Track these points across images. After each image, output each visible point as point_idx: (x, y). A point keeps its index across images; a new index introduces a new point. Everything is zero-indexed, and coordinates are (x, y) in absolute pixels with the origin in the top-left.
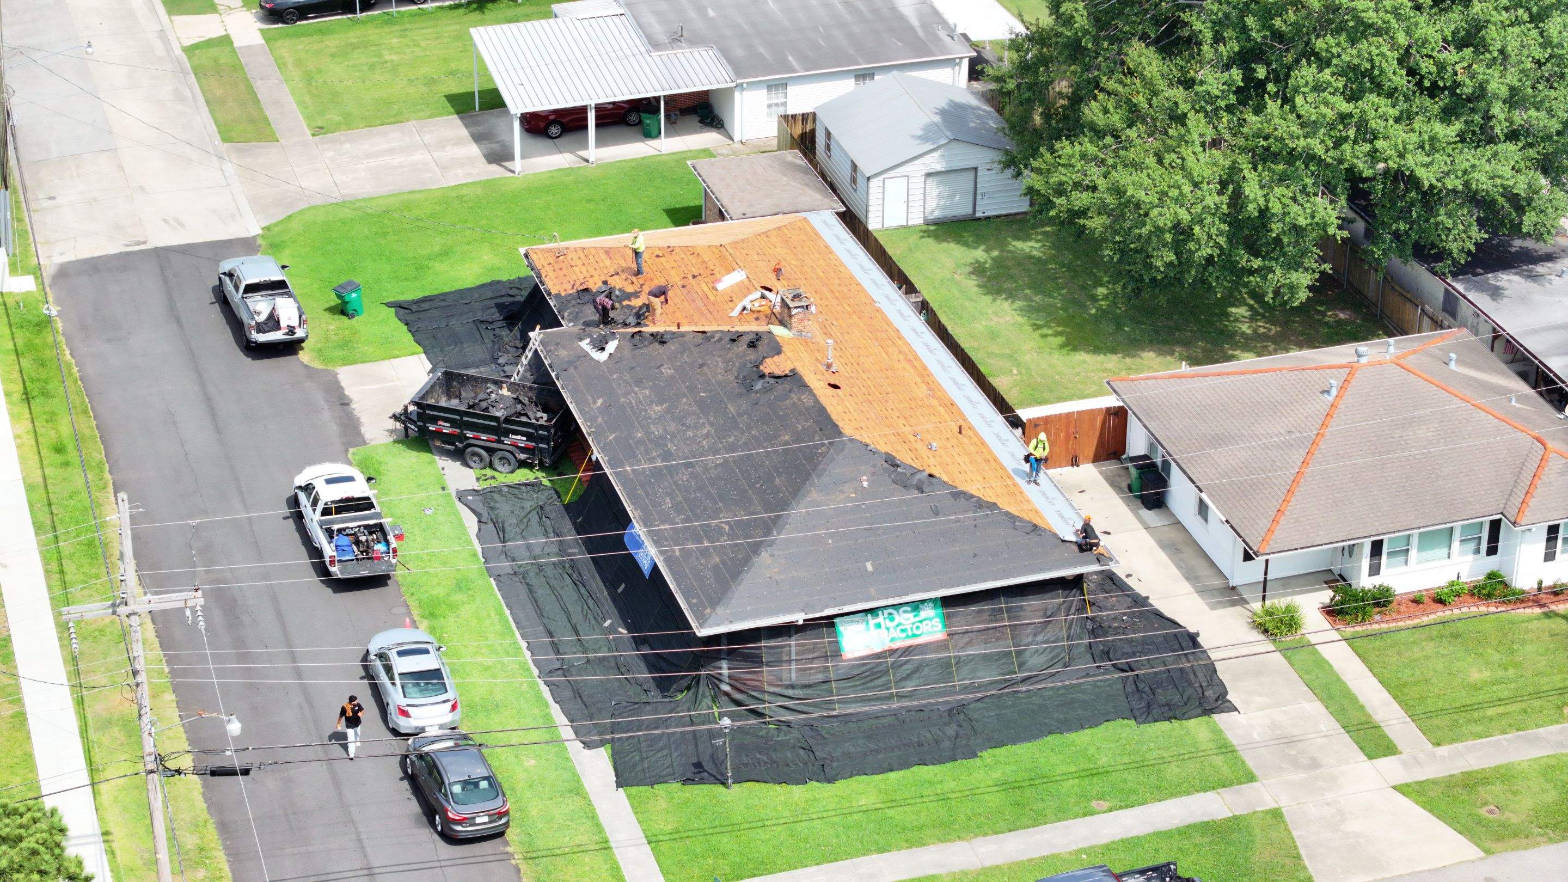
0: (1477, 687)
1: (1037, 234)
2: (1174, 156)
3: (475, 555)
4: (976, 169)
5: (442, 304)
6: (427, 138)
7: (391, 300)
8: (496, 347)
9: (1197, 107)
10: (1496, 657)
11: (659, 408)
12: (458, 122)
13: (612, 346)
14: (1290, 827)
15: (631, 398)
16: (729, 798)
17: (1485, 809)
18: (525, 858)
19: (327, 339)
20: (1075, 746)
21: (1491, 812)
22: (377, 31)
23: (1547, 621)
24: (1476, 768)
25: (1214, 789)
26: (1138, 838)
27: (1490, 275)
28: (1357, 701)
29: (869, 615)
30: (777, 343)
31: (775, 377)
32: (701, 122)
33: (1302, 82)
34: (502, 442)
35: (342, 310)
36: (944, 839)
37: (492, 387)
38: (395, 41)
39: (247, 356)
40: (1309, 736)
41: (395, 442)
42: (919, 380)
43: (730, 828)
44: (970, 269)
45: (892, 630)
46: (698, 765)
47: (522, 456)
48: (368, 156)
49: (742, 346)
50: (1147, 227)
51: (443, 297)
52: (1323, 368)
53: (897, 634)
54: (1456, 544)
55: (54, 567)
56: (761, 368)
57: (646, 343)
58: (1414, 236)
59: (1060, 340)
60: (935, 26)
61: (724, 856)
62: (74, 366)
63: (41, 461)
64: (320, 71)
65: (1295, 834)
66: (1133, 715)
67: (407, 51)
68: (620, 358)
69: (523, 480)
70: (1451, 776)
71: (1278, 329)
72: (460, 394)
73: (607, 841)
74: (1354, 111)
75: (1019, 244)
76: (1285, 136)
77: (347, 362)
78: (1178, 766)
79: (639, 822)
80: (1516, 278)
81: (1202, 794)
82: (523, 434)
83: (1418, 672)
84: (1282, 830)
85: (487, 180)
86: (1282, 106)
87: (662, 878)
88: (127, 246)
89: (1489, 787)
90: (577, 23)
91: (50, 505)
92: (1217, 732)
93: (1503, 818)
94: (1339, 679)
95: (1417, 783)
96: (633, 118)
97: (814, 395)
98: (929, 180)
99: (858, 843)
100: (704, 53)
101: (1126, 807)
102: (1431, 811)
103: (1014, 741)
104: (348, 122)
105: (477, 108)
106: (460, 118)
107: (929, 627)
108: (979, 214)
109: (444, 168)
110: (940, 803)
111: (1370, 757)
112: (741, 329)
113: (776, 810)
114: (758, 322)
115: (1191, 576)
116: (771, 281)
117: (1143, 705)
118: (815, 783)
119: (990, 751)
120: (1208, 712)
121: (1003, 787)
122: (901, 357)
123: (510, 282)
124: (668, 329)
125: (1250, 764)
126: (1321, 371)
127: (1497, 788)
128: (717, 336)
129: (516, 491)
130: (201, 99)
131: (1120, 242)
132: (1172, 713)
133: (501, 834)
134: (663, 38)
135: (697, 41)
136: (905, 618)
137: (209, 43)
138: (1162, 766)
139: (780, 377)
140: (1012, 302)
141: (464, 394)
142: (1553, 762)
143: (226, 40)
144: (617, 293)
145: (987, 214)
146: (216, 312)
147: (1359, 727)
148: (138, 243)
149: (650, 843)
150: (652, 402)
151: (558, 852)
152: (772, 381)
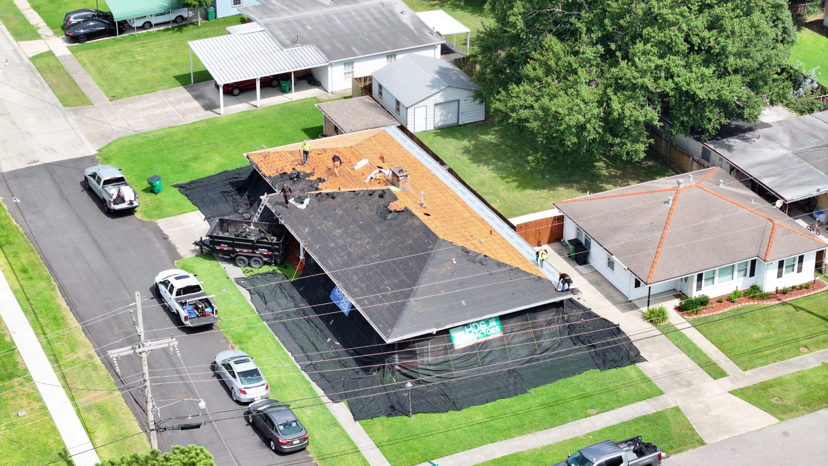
0: (757, 341)
1: (491, 131)
2: (572, 90)
3: (253, 311)
4: (459, 101)
5: (202, 184)
6: (170, 99)
7: (175, 183)
8: (236, 205)
9: (582, 65)
10: (763, 326)
11: (339, 231)
12: (184, 90)
13: (307, 201)
14: (685, 415)
15: (323, 226)
16: (412, 422)
17: (774, 399)
18: (319, 460)
19: (147, 206)
20: (573, 384)
21: (777, 400)
22: (129, 44)
23: (783, 307)
24: (765, 380)
25: (645, 399)
26: (614, 426)
27: (724, 140)
28: (703, 352)
29: (465, 327)
30: (394, 195)
31: (397, 212)
32: (309, 83)
33: (637, 50)
34: (255, 253)
35: (152, 190)
36: (521, 434)
37: (245, 226)
38: (139, 49)
39: (109, 217)
40: (684, 371)
41: (197, 256)
42: (464, 209)
43: (416, 437)
44: (463, 151)
45: (477, 333)
46: (392, 407)
47: (266, 259)
48: (143, 110)
49: (376, 197)
50: (564, 126)
51: (201, 180)
52: (662, 191)
53: (479, 335)
54: (736, 273)
55: (40, 331)
56: (389, 207)
57: (324, 198)
58: (691, 123)
59: (516, 184)
60: (422, 29)
61: (417, 450)
62: (19, 227)
63: (17, 277)
64: (104, 67)
65: (688, 418)
66: (597, 366)
67: (148, 54)
68: (312, 207)
69: (267, 271)
70: (755, 385)
71: (621, 172)
72: (228, 230)
73: (357, 448)
74: (663, 64)
75: (484, 137)
76: (631, 77)
77: (161, 217)
78: (625, 390)
79: (370, 437)
80: (737, 141)
81: (640, 402)
82: (265, 248)
83: (728, 336)
84: (682, 417)
85: (208, 119)
86: (627, 63)
87: (388, 464)
88: (29, 163)
89: (774, 389)
90: (242, 36)
91: (28, 300)
92: (639, 371)
93: (784, 403)
94: (691, 342)
95: (740, 389)
96: (275, 83)
97: (420, 220)
98: (436, 107)
99: (480, 439)
100: (309, 48)
101: (605, 411)
102: (749, 402)
103: (544, 383)
104: (127, 93)
105: (192, 82)
106: (185, 88)
107: (494, 331)
108: (460, 123)
109: (183, 114)
110: (515, 416)
111: (715, 379)
112: (374, 188)
113: (436, 426)
114: (380, 185)
115: (609, 297)
116: (381, 164)
117: (601, 361)
118: (451, 411)
119: (533, 389)
120: (633, 362)
121: (544, 406)
122: (452, 198)
123: (233, 171)
124: (334, 191)
125: (659, 386)
126: (662, 193)
127: (778, 389)
128: (361, 193)
129: (265, 277)
130: (46, 85)
131: (546, 134)
132: (617, 364)
133: (304, 449)
134: (288, 42)
135: (304, 42)
136: (483, 327)
137: (42, 55)
138: (618, 390)
139: (400, 212)
140: (488, 166)
141: (230, 230)
142: (801, 374)
143: (50, 53)
144: (302, 174)
145: (465, 122)
146: (85, 195)
147: (706, 364)
148: (34, 162)
149: (378, 447)
150: (335, 228)
151: (334, 455)
152: (396, 214)
